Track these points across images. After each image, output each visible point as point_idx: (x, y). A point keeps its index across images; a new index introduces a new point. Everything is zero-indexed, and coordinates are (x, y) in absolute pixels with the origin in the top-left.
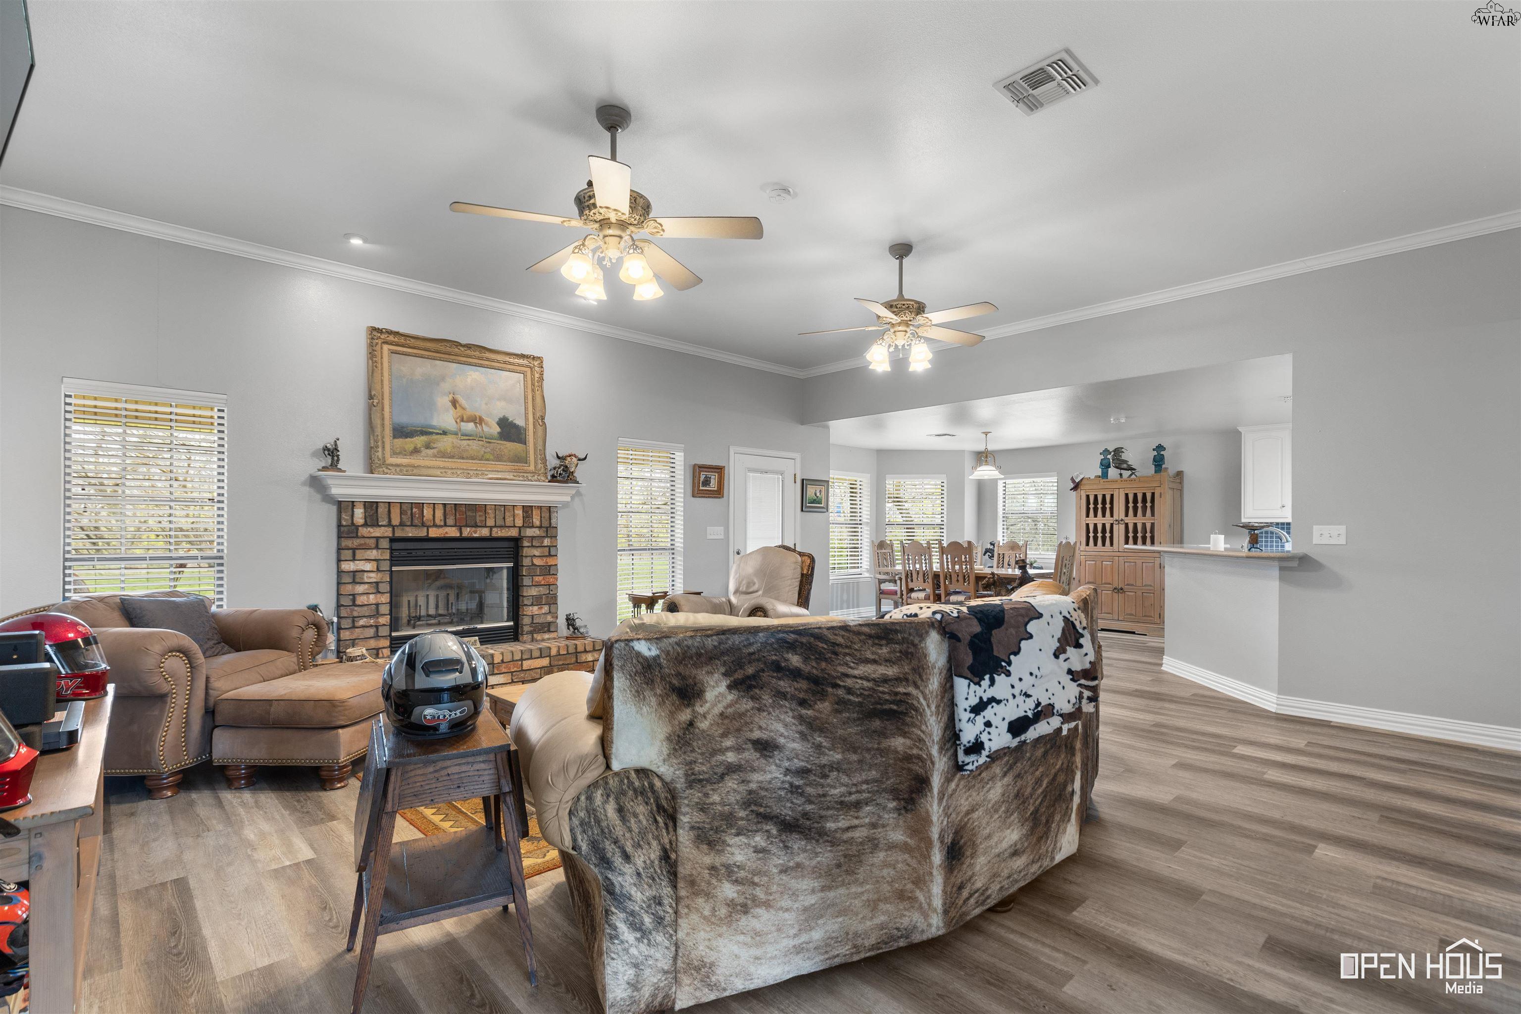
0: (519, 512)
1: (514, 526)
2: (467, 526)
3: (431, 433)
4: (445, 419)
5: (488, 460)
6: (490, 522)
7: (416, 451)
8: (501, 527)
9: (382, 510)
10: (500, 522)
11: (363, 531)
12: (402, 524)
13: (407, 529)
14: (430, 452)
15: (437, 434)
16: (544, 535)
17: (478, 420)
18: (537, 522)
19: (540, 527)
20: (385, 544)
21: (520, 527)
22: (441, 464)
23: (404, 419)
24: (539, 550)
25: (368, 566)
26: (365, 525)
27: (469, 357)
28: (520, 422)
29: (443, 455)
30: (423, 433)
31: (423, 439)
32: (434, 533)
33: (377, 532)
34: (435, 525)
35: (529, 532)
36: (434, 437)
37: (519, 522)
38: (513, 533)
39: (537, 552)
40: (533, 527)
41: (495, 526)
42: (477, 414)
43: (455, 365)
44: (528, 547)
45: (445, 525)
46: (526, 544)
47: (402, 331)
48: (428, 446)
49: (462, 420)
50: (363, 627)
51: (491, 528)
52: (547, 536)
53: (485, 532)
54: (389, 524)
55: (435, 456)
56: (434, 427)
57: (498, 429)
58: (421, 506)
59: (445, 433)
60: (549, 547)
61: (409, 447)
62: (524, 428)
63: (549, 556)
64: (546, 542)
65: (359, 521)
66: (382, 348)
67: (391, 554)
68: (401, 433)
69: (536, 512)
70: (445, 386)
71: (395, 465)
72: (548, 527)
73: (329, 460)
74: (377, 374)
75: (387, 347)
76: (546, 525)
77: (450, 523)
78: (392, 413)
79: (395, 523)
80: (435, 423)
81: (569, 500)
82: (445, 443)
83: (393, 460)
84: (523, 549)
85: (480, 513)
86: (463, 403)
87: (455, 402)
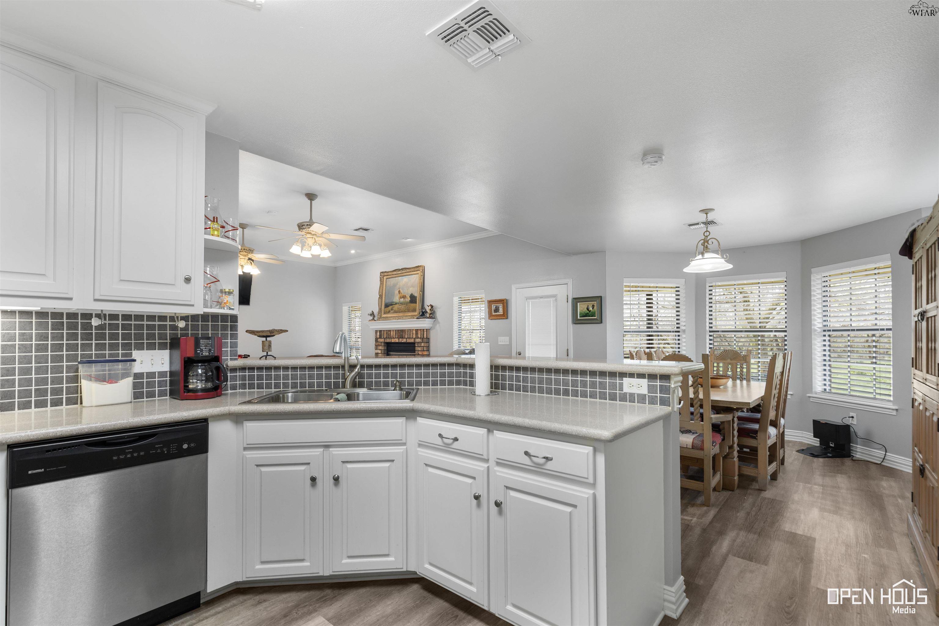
0: (414, 332)
1: (413, 338)
2: (400, 338)
3: (393, 304)
4: (396, 299)
5: (406, 312)
6: (406, 337)
7: (389, 312)
8: (409, 338)
9: (382, 333)
10: (409, 337)
11: (380, 340)
12: (386, 338)
13: (387, 339)
14: (392, 311)
16: (422, 341)
17: (404, 297)
18: (419, 336)
19: (421, 338)
20: (383, 344)
21: (414, 338)
22: (397, 315)
23: (387, 301)
24: (420, 348)
25: (379, 352)
26: (379, 338)
27: (403, 273)
28: (415, 295)
29: (396, 312)
30: (392, 305)
31: (391, 307)
32: (393, 341)
33: (382, 340)
34: (393, 338)
35: (418, 340)
36: (394, 306)
37: (414, 336)
38: (412, 341)
39: (419, 349)
40: (418, 338)
41: (408, 338)
42: (405, 294)
43: (400, 278)
45: (395, 338)
46: (416, 345)
47: (387, 271)
48: (392, 310)
49: (401, 298)
51: (406, 338)
52: (423, 342)
53: (404, 340)
54: (384, 338)
55: (393, 313)
56: (393, 302)
57: (410, 299)
58: (390, 331)
59: (396, 304)
60: (423, 347)
61: (388, 311)
62: (417, 297)
63: (424, 351)
64: (423, 345)
65: (378, 337)
66: (383, 278)
67: (387, 348)
68: (387, 306)
69: (419, 332)
70: (398, 286)
71: (384, 317)
72: (423, 338)
73: (372, 318)
74: (381, 288)
75: (385, 277)
76: (422, 337)
77: (397, 337)
78: (385, 299)
79: (385, 337)
80: (394, 301)
81: (431, 326)
82: (396, 307)
83: (383, 316)
84: (416, 347)
85: (404, 333)
86: (401, 291)
87: (399, 292)
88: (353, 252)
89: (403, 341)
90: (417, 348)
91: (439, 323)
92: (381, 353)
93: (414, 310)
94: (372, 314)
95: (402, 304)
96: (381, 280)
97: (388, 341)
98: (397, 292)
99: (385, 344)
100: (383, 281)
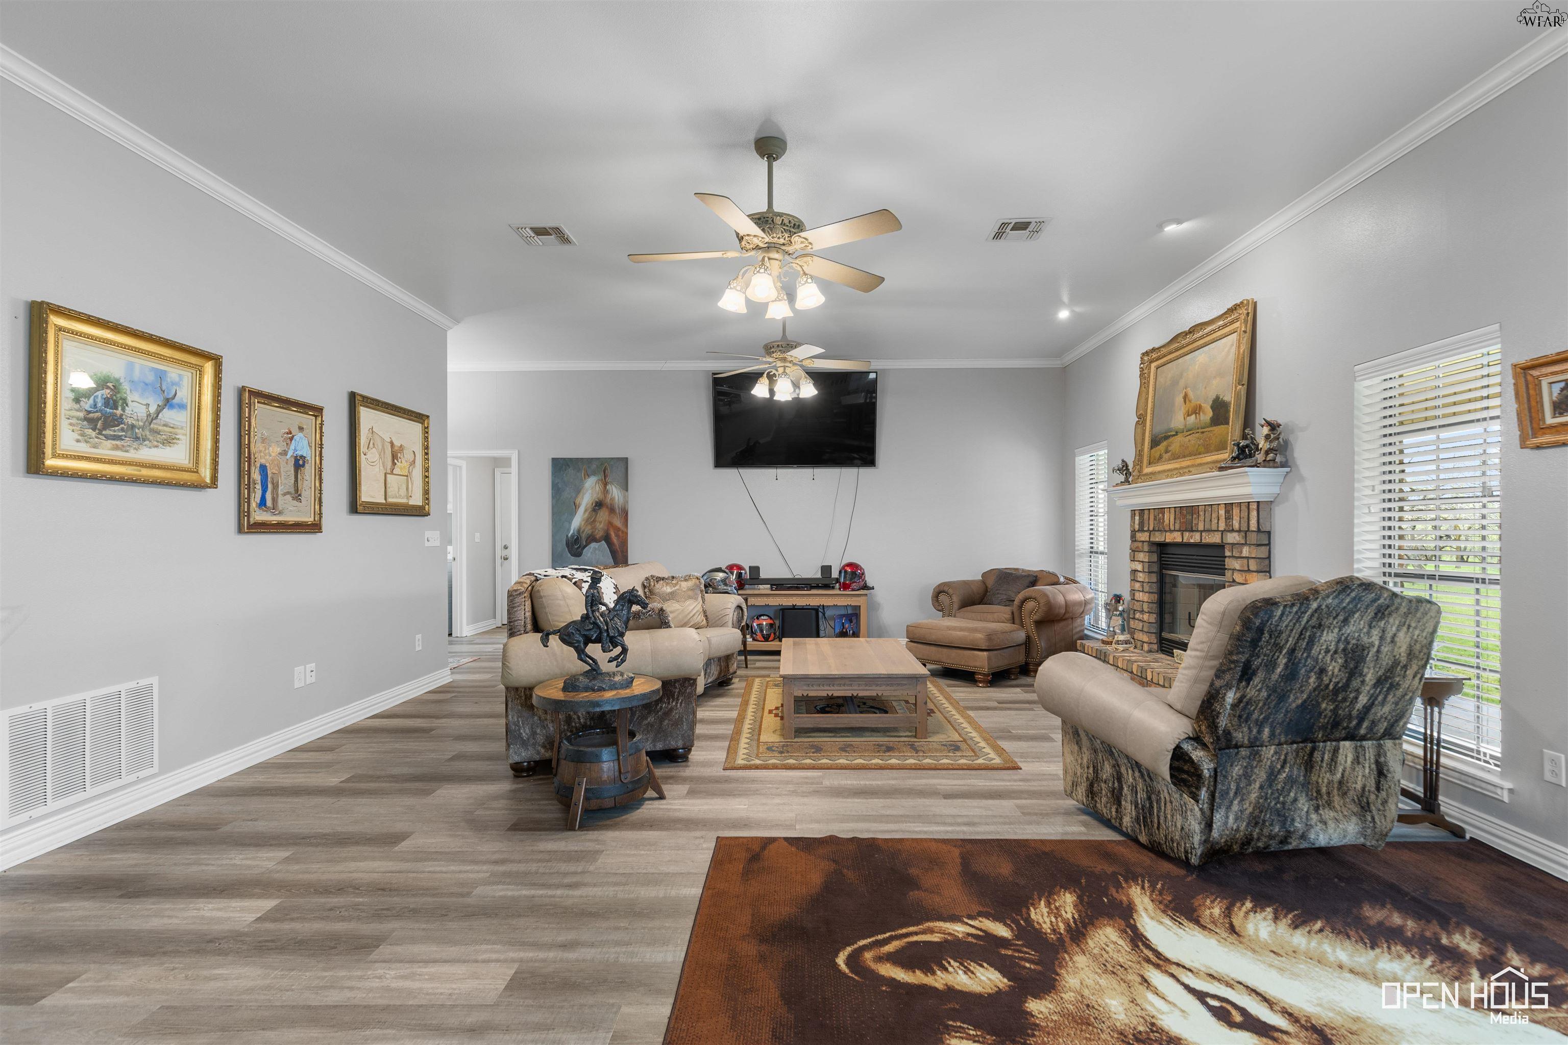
0: (1222, 512)
1: (1218, 531)
2: (1186, 531)
3: (1169, 436)
4: (1178, 420)
5: (1200, 454)
6: (1201, 527)
7: (1160, 457)
8: (1208, 530)
9: (1146, 516)
10: (1207, 527)
11: (1140, 536)
12: (1154, 530)
13: (1157, 534)
14: (1166, 456)
15: (1174, 435)
16: (1244, 542)
17: (1197, 410)
18: (1236, 526)
19: (1239, 531)
20: (1146, 548)
21: (1223, 532)
22: (1177, 465)
23: (1159, 429)
24: (1240, 561)
25: (1139, 567)
26: (1139, 530)
27: (1194, 341)
28: (1227, 398)
29: (1175, 457)
30: (1167, 438)
31: (1165, 443)
32: (1171, 538)
33: (1146, 536)
34: (1170, 531)
35: (1232, 538)
36: (1171, 439)
37: (1222, 526)
38: (1215, 539)
39: (1236, 564)
40: (1233, 531)
41: (1204, 531)
42: (1199, 402)
43: (1186, 357)
44: (1229, 557)
45: (1175, 530)
46: (1228, 553)
47: (1157, 346)
48: (1167, 452)
49: (1188, 415)
50: (1138, 620)
51: (1201, 532)
52: (1246, 544)
53: (1195, 538)
54: (1148, 530)
55: (1170, 460)
56: (1170, 430)
58: (1163, 510)
59: (1177, 433)
60: (1248, 558)
61: (1157, 455)
62: (1230, 403)
63: (1249, 571)
64: (1246, 551)
65: (1137, 527)
66: (1150, 368)
67: (1160, 558)
68: (1155, 443)
69: (1236, 511)
70: (1182, 383)
71: (1146, 474)
72: (1246, 531)
73: (1122, 478)
74: (1144, 395)
75: (1153, 365)
76: (1244, 528)
77: (1177, 527)
78: (1152, 425)
79: (1151, 528)
80: (1172, 426)
81: (1276, 490)
82: (1176, 443)
83: (1147, 470)
84: (1227, 560)
85: (1195, 516)
86: (1191, 395)
87: (1185, 397)
88: (1064, 314)
89: (1192, 541)
90: (1231, 563)
91: (1301, 479)
92: (1144, 572)
93: (1221, 447)
94: (1124, 468)
95: (1190, 430)
96: (1142, 375)
97: (1158, 538)
98: (1179, 399)
99: (1154, 548)
100: (1149, 377)
